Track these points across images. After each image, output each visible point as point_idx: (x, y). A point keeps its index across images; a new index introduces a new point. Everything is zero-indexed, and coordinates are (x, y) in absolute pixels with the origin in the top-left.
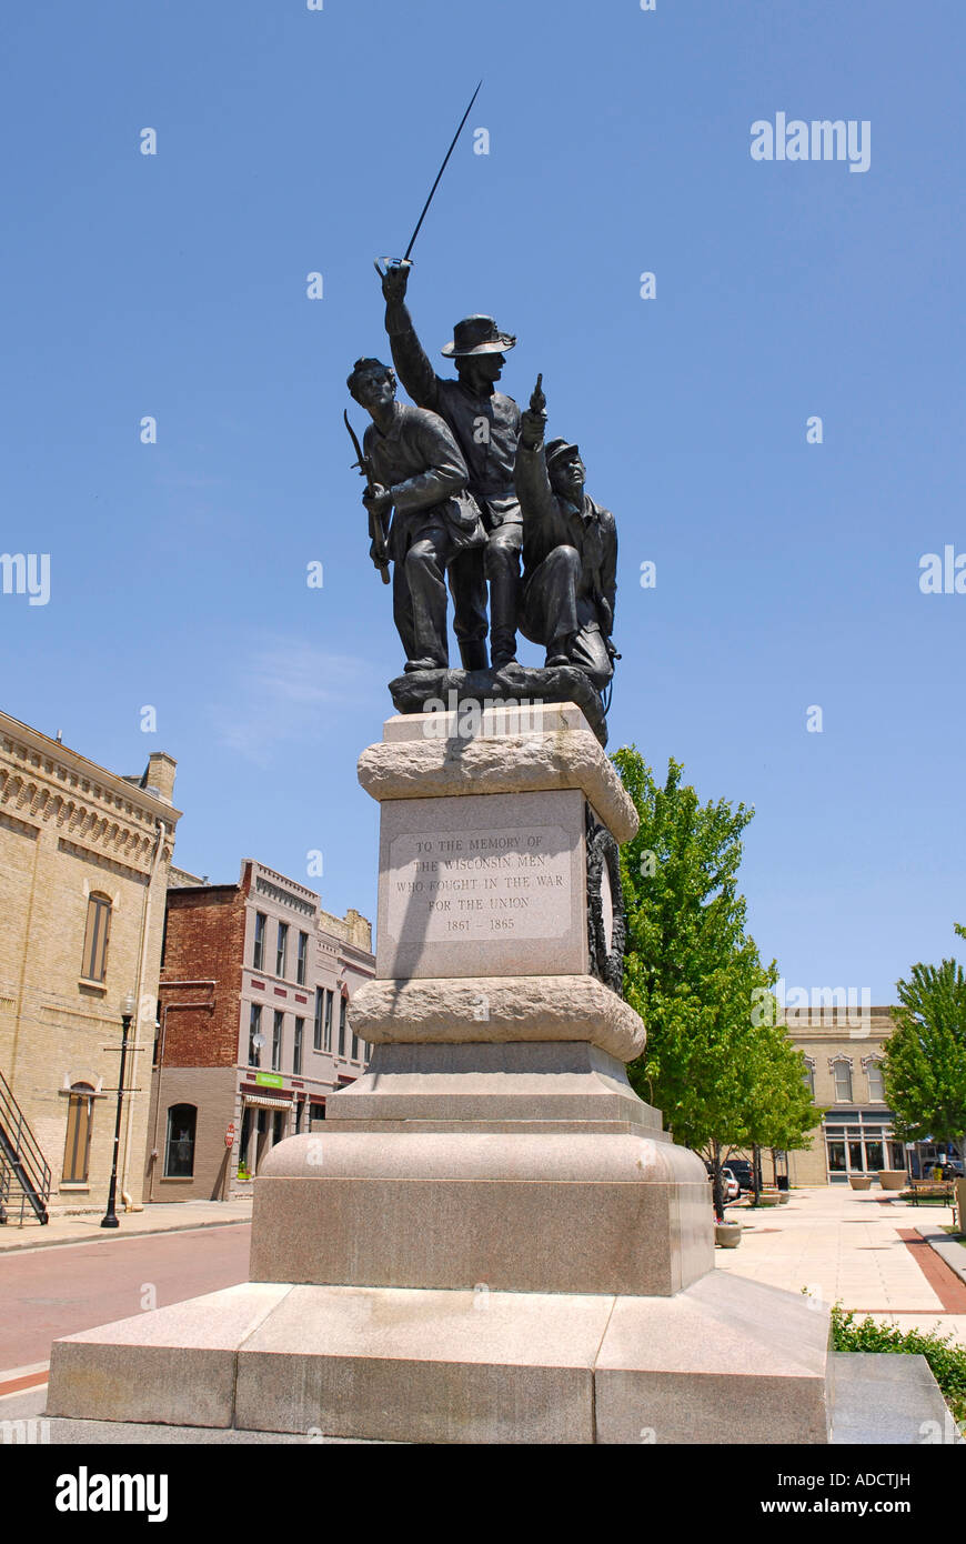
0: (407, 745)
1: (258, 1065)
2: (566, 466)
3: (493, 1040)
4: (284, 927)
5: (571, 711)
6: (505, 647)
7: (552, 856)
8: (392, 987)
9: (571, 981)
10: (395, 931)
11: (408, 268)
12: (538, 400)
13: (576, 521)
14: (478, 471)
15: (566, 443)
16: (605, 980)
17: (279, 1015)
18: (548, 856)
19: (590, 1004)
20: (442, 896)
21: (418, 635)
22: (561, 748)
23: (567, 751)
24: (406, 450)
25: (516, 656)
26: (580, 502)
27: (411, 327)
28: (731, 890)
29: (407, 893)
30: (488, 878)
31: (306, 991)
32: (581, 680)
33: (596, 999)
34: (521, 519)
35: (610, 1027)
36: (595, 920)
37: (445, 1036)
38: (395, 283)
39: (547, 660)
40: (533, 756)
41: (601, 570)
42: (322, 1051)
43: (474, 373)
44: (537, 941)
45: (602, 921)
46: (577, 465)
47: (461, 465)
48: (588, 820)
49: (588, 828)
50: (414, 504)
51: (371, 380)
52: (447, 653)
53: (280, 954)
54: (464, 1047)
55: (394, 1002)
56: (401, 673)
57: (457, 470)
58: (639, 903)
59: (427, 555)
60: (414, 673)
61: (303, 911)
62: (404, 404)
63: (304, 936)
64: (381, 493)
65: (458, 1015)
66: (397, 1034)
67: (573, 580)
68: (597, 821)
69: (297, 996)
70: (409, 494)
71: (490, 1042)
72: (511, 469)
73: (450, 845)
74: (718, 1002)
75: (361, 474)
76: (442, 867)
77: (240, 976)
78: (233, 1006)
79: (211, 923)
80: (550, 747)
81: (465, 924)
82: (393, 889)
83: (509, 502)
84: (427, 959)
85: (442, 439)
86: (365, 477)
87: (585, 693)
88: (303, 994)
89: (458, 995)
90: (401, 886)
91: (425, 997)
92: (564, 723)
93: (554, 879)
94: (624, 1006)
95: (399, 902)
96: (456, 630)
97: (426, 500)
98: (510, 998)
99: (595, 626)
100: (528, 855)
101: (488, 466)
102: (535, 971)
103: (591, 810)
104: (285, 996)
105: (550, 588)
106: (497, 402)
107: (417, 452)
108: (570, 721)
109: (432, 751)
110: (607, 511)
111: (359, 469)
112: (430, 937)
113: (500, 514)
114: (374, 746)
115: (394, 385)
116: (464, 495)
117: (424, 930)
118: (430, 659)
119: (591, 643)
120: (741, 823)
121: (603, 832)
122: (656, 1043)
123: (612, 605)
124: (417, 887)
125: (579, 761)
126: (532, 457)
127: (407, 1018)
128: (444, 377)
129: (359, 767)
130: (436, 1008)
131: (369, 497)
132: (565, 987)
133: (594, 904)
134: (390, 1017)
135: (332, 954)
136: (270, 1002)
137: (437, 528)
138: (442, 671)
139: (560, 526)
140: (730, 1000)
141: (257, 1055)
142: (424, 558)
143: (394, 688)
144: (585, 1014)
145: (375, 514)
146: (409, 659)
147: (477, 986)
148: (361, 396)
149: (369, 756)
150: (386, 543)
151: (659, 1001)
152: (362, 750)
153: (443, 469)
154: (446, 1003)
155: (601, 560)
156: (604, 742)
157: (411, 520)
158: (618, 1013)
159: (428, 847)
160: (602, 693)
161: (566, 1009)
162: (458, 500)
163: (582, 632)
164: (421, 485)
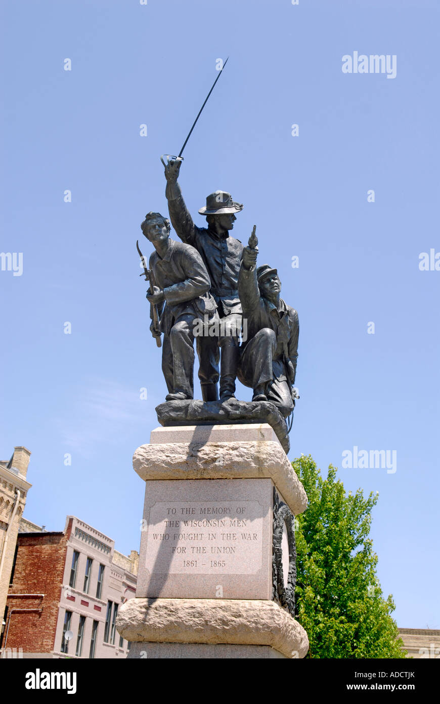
0: (164, 446)
1: (66, 652)
2: (269, 281)
3: (209, 642)
4: (90, 560)
5: (266, 429)
6: (228, 388)
7: (252, 521)
8: (146, 603)
9: (260, 604)
10: (150, 564)
11: (181, 162)
12: (253, 241)
13: (274, 314)
14: (217, 282)
15: (270, 268)
16: (283, 604)
17: (83, 618)
18: (249, 521)
19: (272, 621)
20: (181, 544)
21: (175, 378)
22: (259, 452)
23: (263, 454)
24: (173, 266)
25: (235, 394)
26: (277, 303)
27: (181, 196)
28: (368, 549)
29: (159, 541)
30: (211, 533)
31: (101, 603)
32: (273, 410)
33: (275, 616)
34: (241, 312)
35: (284, 636)
36: (277, 564)
37: (177, 638)
38: (172, 170)
39: (253, 397)
40: (242, 456)
41: (289, 344)
42: (109, 644)
43: (217, 225)
44: (239, 576)
45: (282, 565)
46: (276, 281)
47: (206, 278)
48: (275, 499)
49: (274, 503)
50: (177, 300)
51: (155, 225)
52: (193, 390)
53: (86, 578)
54: (190, 646)
55: (146, 614)
56: (164, 401)
57: (204, 280)
58: (310, 555)
59: (183, 330)
60: (172, 401)
61: (103, 550)
62: (175, 240)
63: (102, 567)
64: (158, 292)
65: (187, 624)
66: (147, 636)
67: (271, 349)
68: (281, 499)
69: (95, 606)
70: (175, 293)
71: (207, 644)
72: (236, 282)
73: (188, 511)
74: (358, 620)
75: (146, 280)
76: (182, 524)
77: (60, 591)
78: (54, 611)
79: (44, 556)
80: (253, 451)
81: (195, 563)
82: (150, 538)
83: (235, 301)
84: (169, 586)
85: (196, 262)
86: (149, 281)
87: (276, 418)
88: (100, 605)
89: (187, 611)
90: (155, 536)
91: (166, 611)
92: (262, 436)
93: (252, 536)
94: (294, 622)
95: (153, 548)
96: (200, 377)
97: (185, 298)
98: (221, 614)
99: (284, 378)
100: (236, 519)
101: (223, 279)
102: (238, 596)
103: (277, 492)
104: (88, 606)
105: (257, 353)
106: (230, 242)
107: (181, 269)
108: (266, 435)
109: (180, 450)
110: (293, 309)
111: (144, 277)
112: (172, 571)
113: (229, 308)
114: (144, 446)
115: (169, 229)
116: (208, 295)
117: (169, 565)
118: (182, 393)
119: (281, 387)
120: (370, 504)
121: (284, 506)
122: (319, 648)
123: (295, 366)
124: (165, 537)
125: (270, 460)
126: (248, 274)
127: (154, 624)
128: (199, 226)
129: (134, 458)
130: (172, 619)
131: (150, 293)
132: (257, 608)
133: (277, 553)
134: (143, 624)
135: (119, 579)
136: (77, 609)
137: (190, 314)
138: (189, 401)
139: (265, 318)
140: (365, 621)
141: (66, 645)
142: (181, 332)
143: (159, 410)
144: (268, 627)
145: (153, 304)
146: (170, 393)
147: (200, 605)
148: (149, 234)
149: (140, 452)
150: (160, 323)
151: (320, 619)
152: (137, 448)
153: (195, 279)
154: (180, 615)
155: (289, 339)
156: (287, 451)
157: (175, 309)
158: (290, 627)
159: (174, 511)
160: (287, 419)
161: (256, 623)
162: (204, 298)
163: (276, 381)
164: (182, 288)
